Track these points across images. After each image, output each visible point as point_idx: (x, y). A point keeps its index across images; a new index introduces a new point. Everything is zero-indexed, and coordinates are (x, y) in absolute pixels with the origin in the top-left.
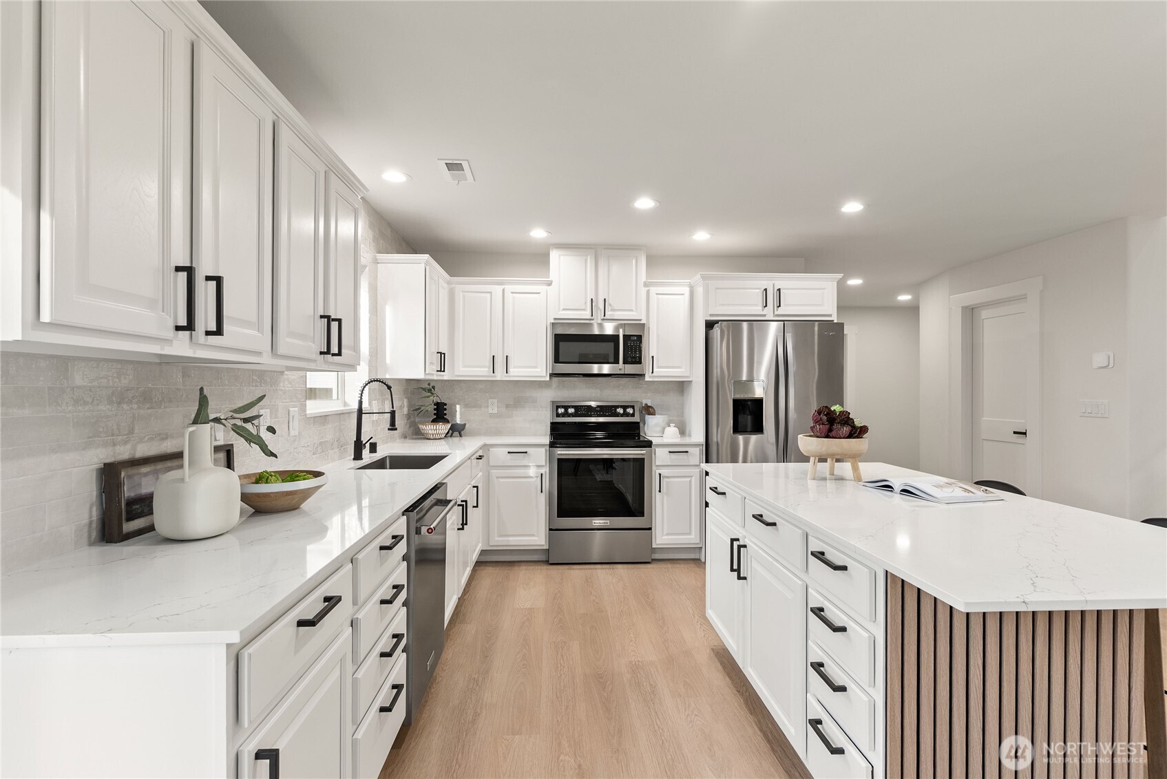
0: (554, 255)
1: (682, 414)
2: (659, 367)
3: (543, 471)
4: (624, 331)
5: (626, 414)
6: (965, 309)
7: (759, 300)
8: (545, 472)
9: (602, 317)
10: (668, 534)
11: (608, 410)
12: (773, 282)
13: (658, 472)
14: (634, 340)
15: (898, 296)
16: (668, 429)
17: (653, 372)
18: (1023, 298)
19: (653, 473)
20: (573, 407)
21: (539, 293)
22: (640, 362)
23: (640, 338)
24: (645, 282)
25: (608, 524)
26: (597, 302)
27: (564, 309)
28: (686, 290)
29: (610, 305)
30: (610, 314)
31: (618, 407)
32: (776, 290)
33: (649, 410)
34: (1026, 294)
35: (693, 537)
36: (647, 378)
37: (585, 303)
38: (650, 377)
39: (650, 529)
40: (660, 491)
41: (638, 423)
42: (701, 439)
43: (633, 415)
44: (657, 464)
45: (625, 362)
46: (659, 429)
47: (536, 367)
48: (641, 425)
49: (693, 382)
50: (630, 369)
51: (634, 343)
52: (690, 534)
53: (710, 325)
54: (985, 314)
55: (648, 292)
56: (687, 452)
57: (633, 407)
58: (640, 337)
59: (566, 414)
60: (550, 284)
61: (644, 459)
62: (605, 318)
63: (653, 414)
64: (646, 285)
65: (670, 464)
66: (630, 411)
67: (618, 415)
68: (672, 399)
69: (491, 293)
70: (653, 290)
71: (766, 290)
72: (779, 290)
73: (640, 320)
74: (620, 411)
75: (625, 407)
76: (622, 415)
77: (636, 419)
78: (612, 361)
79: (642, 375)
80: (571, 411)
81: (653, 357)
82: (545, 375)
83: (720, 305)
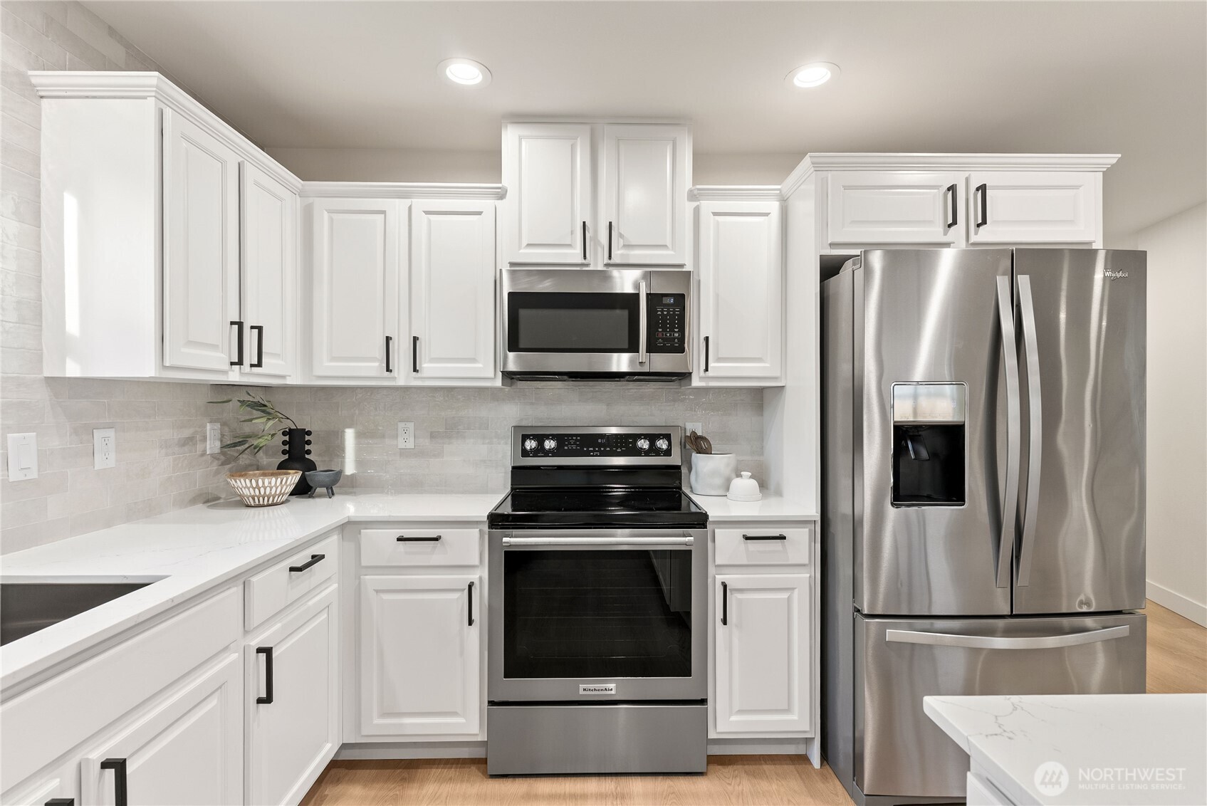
0: (511, 138)
1: (761, 451)
2: (719, 360)
3: (474, 577)
4: (649, 286)
5: (654, 451)
7: (936, 209)
8: (481, 579)
9: (606, 261)
10: (741, 712)
11: (621, 443)
12: (967, 174)
13: (720, 578)
14: (672, 305)
16: (736, 482)
17: (707, 370)
19: (710, 580)
20: (554, 437)
21: (480, 213)
22: (681, 349)
23: (680, 299)
24: (690, 191)
25: (613, 692)
26: (596, 231)
27: (529, 245)
28: (773, 207)
29: (621, 236)
30: (622, 255)
31: (639, 436)
32: (973, 189)
33: (698, 444)
35: (795, 717)
36: (696, 382)
37: (572, 233)
38: (701, 379)
39: (703, 702)
40: (725, 622)
41: (678, 468)
42: (812, 509)
43: (668, 453)
44: (718, 562)
45: (650, 349)
46: (718, 481)
47: (473, 360)
48: (684, 470)
49: (788, 394)
50: (662, 362)
51: (668, 311)
52: (788, 710)
55: (697, 211)
56: (782, 538)
57: (668, 437)
58: (682, 296)
59: (538, 452)
60: (501, 195)
61: (691, 551)
62: (612, 262)
63: (707, 451)
64: (693, 196)
65: (745, 562)
66: (662, 444)
67: (638, 452)
68: (741, 421)
69: (384, 212)
70: (708, 206)
71: (952, 189)
72: (983, 188)
73: (682, 266)
74: (643, 444)
75: (652, 438)
76: (647, 453)
77: (675, 459)
78: (626, 346)
79: (685, 376)
80: (550, 444)
81: (707, 339)
82: (492, 375)
83: (854, 222)
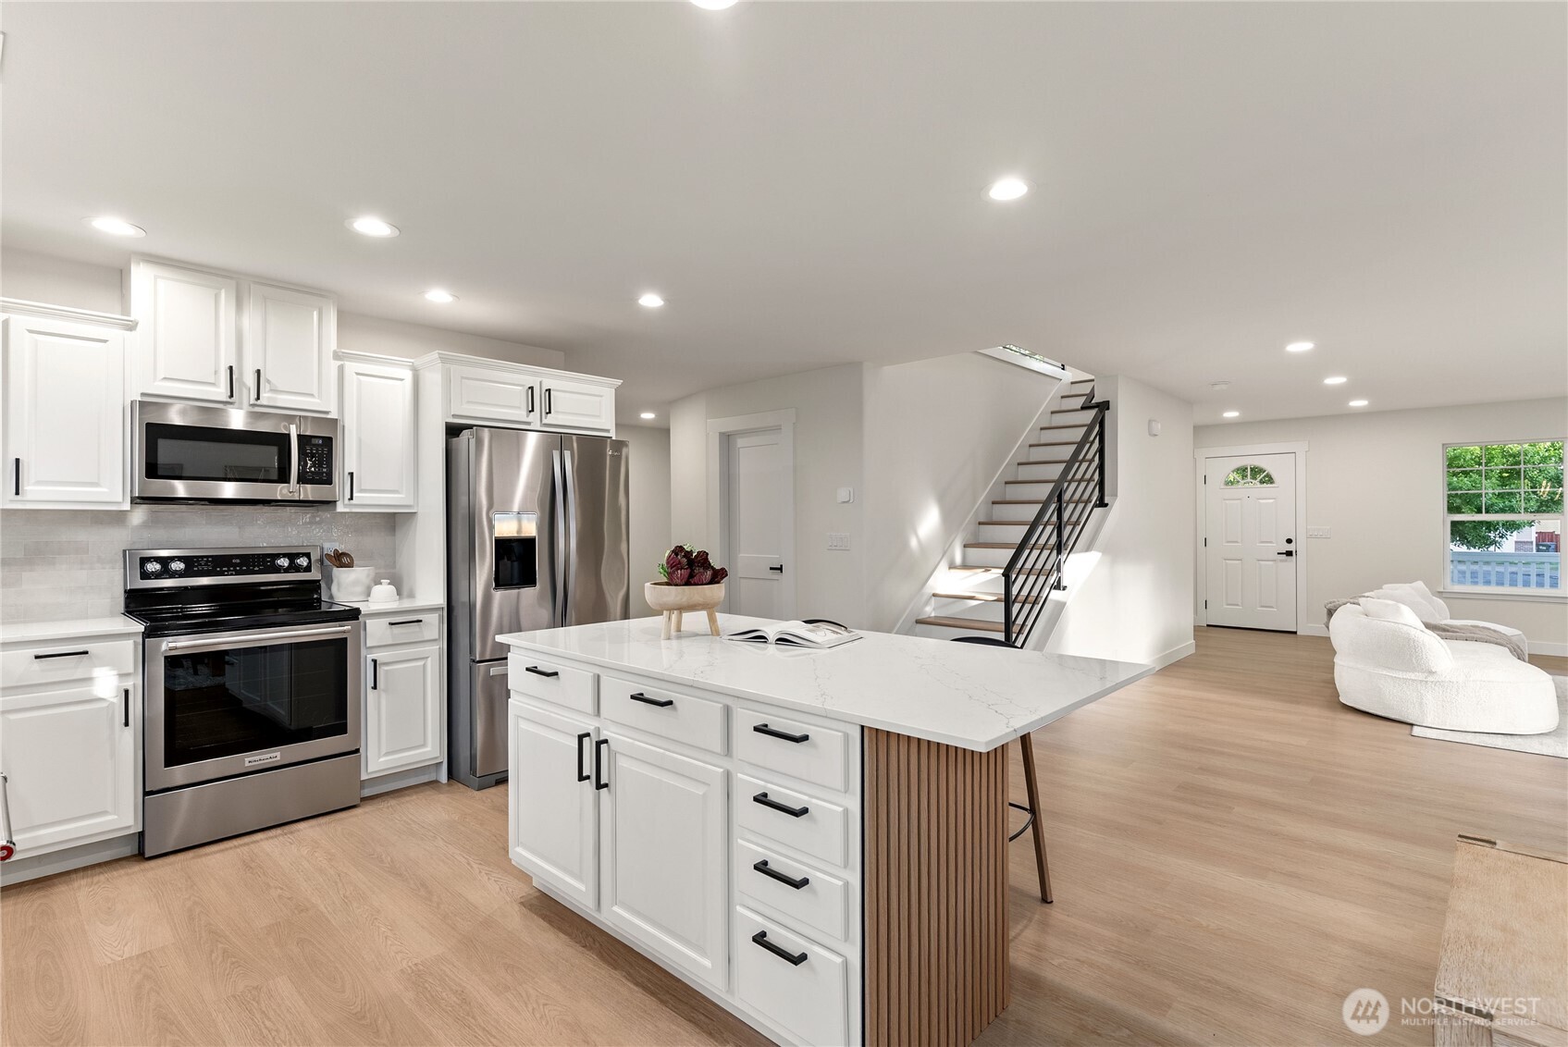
0: (141, 276)
1: (394, 565)
2: (361, 491)
3: (129, 684)
4: (299, 427)
5: (293, 568)
6: (721, 434)
7: (522, 401)
8: (134, 685)
9: (252, 401)
10: (387, 754)
11: (259, 562)
12: (540, 379)
13: (370, 657)
14: (318, 445)
15: (643, 412)
16: (376, 589)
17: (351, 498)
18: (777, 429)
19: (362, 660)
20: (182, 559)
21: (105, 341)
22: (329, 481)
23: (328, 441)
24: (335, 352)
25: (278, 758)
26: (241, 374)
27: (165, 379)
28: (407, 375)
29: (269, 382)
30: (269, 398)
31: (278, 556)
32: (544, 391)
33: (342, 559)
34: (780, 426)
35: (429, 749)
36: (340, 508)
37: (216, 373)
38: (345, 506)
39: (357, 751)
40: (375, 687)
41: (319, 581)
42: (440, 600)
43: (308, 569)
44: (368, 645)
45: (301, 481)
46: (359, 589)
47: (96, 484)
48: (323, 585)
49: (420, 517)
50: (309, 492)
51: (317, 450)
52: (424, 745)
53: (453, 431)
54: (740, 442)
55: (341, 370)
56: (421, 621)
57: (308, 555)
58: (330, 439)
59: (166, 572)
60: (131, 327)
61: (346, 638)
62: (259, 402)
63: (350, 565)
64: (337, 356)
65: (390, 642)
66: (303, 562)
67: (278, 570)
68: (374, 541)
70: (351, 367)
71: (532, 388)
72: (549, 390)
73: (327, 413)
74: (284, 562)
75: (292, 557)
76: (287, 570)
77: (314, 575)
78: (275, 478)
79: (331, 503)
80: (178, 566)
81: (351, 474)
82: (121, 500)
83: (468, 402)
